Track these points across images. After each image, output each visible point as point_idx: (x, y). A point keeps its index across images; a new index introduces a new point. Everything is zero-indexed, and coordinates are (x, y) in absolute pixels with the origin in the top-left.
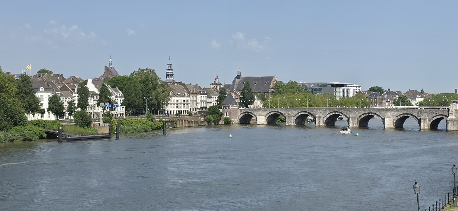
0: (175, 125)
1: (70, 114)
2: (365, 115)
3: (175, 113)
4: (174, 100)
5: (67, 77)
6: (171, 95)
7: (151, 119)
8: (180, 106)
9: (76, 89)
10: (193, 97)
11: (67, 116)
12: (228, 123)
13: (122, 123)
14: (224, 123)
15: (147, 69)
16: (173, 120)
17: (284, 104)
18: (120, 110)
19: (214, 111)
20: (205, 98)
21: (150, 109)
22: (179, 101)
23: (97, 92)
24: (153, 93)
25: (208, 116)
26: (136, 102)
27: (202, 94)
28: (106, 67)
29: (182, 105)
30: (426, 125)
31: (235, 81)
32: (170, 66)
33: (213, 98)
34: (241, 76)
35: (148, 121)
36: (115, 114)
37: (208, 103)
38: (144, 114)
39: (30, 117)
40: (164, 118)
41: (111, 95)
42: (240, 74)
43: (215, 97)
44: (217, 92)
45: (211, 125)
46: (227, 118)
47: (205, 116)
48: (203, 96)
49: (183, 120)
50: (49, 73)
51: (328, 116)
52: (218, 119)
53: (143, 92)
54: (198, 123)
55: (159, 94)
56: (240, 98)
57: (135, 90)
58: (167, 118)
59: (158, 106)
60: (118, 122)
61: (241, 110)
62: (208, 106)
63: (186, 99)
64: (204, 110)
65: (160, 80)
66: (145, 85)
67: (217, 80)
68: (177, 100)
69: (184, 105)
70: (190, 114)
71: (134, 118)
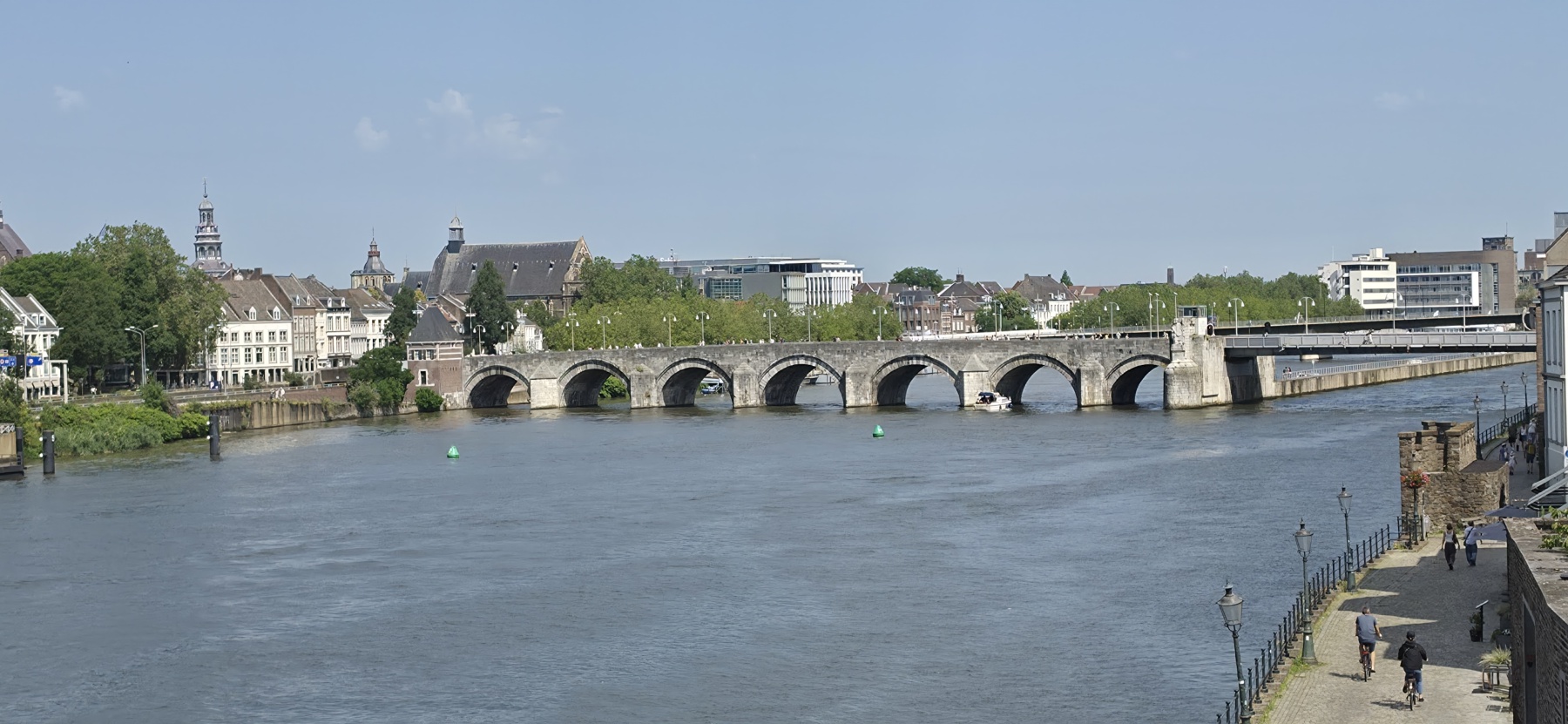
0: (245, 422)
2: (896, 366)
3: (241, 380)
4: (235, 335)
6: (225, 316)
7: (162, 404)
8: (258, 355)
10: (302, 322)
12: (430, 406)
13: (58, 421)
14: (415, 409)
15: (135, 227)
16: (236, 405)
17: (621, 337)
18: (48, 375)
19: (381, 368)
20: (342, 323)
21: (152, 365)
22: (253, 336)
24: (162, 310)
25: (361, 387)
26: (101, 344)
27: (330, 310)
29: (266, 352)
30: (1096, 392)
31: (444, 261)
32: (207, 214)
33: (370, 322)
34: (463, 242)
35: (150, 410)
36: (29, 391)
37: (354, 339)
38: (129, 386)
40: (207, 399)
41: (11, 322)
42: (461, 235)
43: (377, 318)
44: (383, 300)
45: (371, 416)
46: (427, 390)
47: (348, 387)
48: (334, 315)
49: (272, 403)
51: (775, 371)
52: (395, 396)
53: (124, 307)
54: (326, 413)
55: (181, 314)
56: (466, 322)
57: (98, 304)
58: (218, 398)
59: (181, 357)
60: (42, 418)
61: (474, 362)
62: (357, 351)
63: (277, 327)
64: (341, 364)
65: (182, 265)
66: (131, 282)
67: (375, 259)
68: (248, 334)
69: (272, 348)
70: (295, 382)
71: (98, 402)
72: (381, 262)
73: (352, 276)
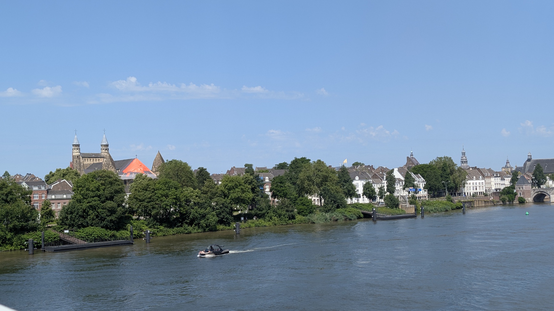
0: (472, 205)
1: (381, 198)
3: (472, 195)
4: (470, 183)
5: (376, 167)
6: (467, 179)
7: (451, 200)
8: (476, 188)
9: (385, 177)
10: (487, 180)
11: (378, 199)
12: (522, 202)
13: (425, 204)
14: (518, 202)
15: (444, 157)
16: (470, 201)
18: (423, 193)
19: (508, 192)
20: (498, 180)
21: (449, 191)
22: (475, 184)
23: (403, 179)
24: (451, 177)
25: (503, 196)
26: (436, 186)
27: (495, 177)
28: (408, 157)
29: (478, 188)
31: (526, 164)
32: (464, 154)
33: (506, 180)
34: (532, 159)
35: (448, 202)
36: (419, 197)
37: (502, 184)
38: (444, 196)
39: (349, 201)
40: (462, 199)
41: (414, 180)
42: (531, 157)
43: (508, 179)
44: (510, 174)
45: (506, 204)
46: (521, 197)
47: (500, 196)
48: (496, 178)
49: (479, 200)
50: (362, 165)
52: (512, 199)
53: (442, 177)
54: (494, 203)
55: (456, 178)
56: (532, 180)
57: (435, 176)
58: (465, 199)
59: (456, 188)
60: (421, 204)
61: (534, 190)
62: (502, 187)
63: (481, 181)
64: (498, 191)
65: (456, 166)
66: (443, 171)
67: (508, 164)
68: (473, 183)
69: (480, 187)
70: (486, 195)
71: (435, 200)
72: (510, 165)
73: (502, 168)
